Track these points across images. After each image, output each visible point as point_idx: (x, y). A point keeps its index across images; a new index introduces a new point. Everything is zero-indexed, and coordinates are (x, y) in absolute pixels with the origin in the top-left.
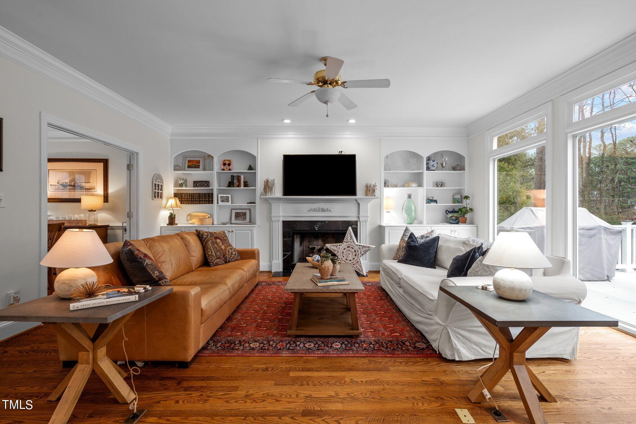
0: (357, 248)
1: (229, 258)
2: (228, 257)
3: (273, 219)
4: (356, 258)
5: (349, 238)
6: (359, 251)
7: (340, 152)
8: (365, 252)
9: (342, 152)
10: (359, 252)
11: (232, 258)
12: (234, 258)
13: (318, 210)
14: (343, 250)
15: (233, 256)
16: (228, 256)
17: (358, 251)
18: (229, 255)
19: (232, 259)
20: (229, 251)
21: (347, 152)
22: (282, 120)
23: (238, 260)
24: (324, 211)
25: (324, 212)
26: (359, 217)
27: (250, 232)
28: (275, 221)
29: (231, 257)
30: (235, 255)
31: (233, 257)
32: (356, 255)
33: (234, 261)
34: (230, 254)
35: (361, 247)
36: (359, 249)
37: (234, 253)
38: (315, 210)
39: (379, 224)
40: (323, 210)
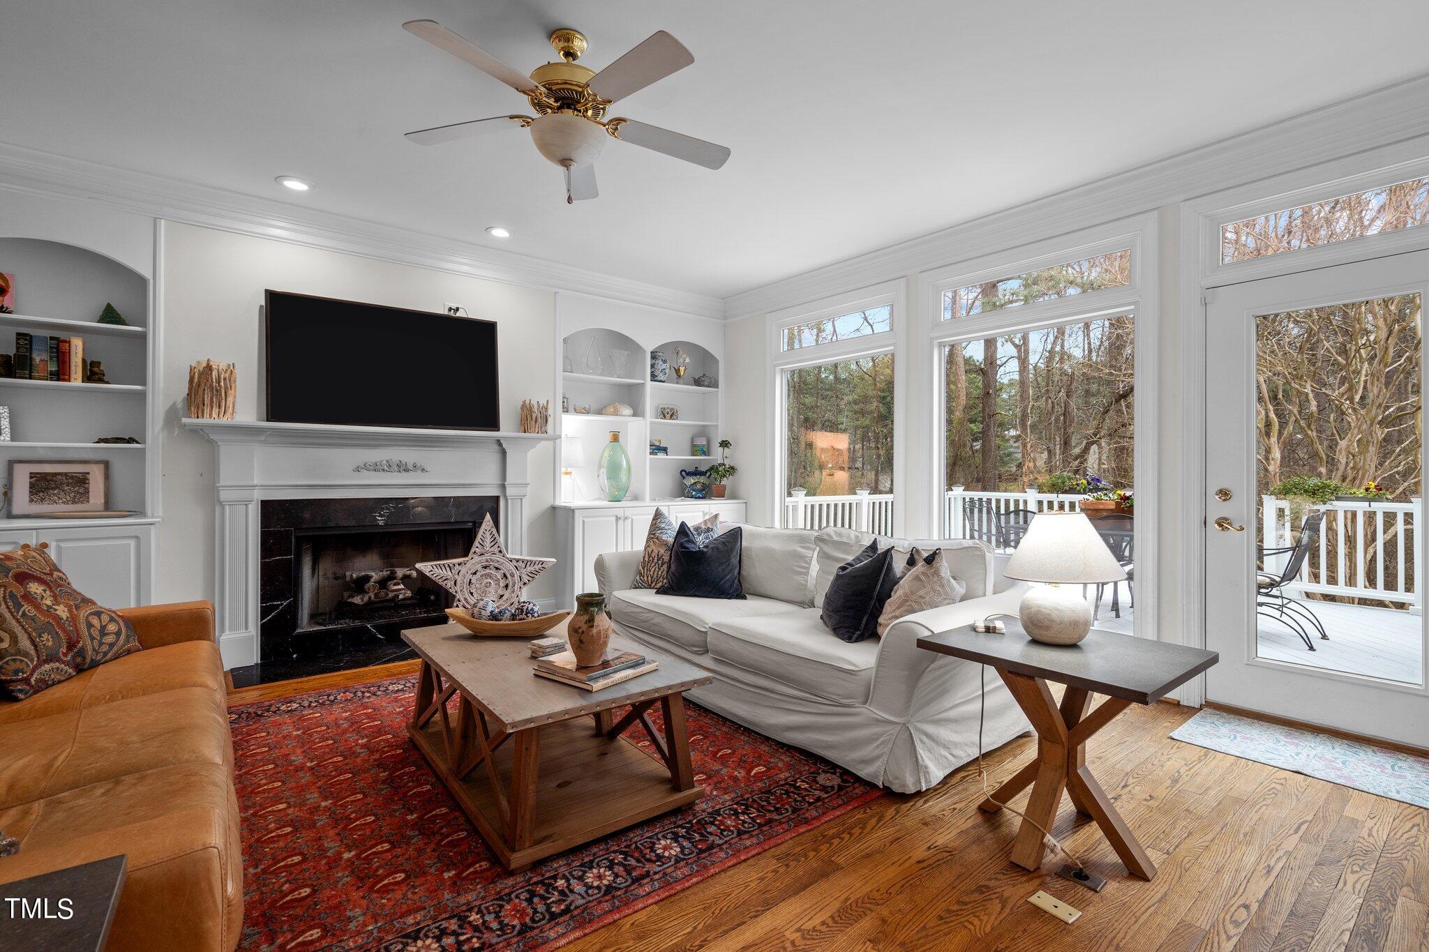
0: (511, 567)
1: (94, 650)
2: (89, 648)
3: (224, 495)
4: (507, 594)
5: (488, 543)
6: (517, 574)
7: (450, 309)
8: (532, 575)
9: (457, 309)
10: (517, 578)
11: (105, 648)
12: (115, 648)
13: (386, 468)
14: (469, 576)
15: (110, 639)
16: (89, 641)
17: (512, 575)
18: (93, 638)
19: (105, 654)
20: (90, 626)
21: (474, 310)
22: (279, 178)
23: (129, 652)
24: (407, 470)
25: (405, 474)
26: (503, 487)
27: (132, 543)
28: (232, 503)
29: (101, 644)
30: (118, 634)
31: (112, 645)
32: (507, 586)
33: (116, 657)
34: (95, 633)
35: (520, 564)
36: (514, 570)
37: (112, 627)
38: (376, 468)
39: (550, 502)
40: (403, 468)
